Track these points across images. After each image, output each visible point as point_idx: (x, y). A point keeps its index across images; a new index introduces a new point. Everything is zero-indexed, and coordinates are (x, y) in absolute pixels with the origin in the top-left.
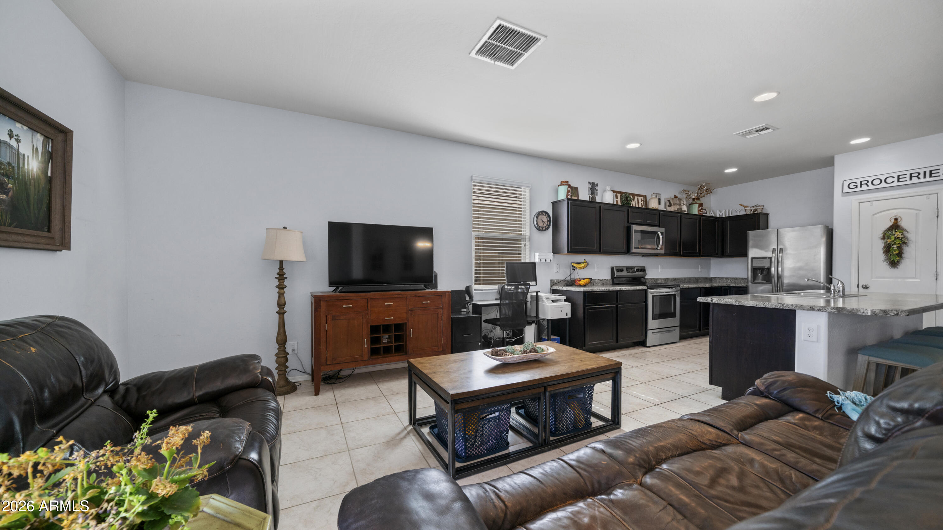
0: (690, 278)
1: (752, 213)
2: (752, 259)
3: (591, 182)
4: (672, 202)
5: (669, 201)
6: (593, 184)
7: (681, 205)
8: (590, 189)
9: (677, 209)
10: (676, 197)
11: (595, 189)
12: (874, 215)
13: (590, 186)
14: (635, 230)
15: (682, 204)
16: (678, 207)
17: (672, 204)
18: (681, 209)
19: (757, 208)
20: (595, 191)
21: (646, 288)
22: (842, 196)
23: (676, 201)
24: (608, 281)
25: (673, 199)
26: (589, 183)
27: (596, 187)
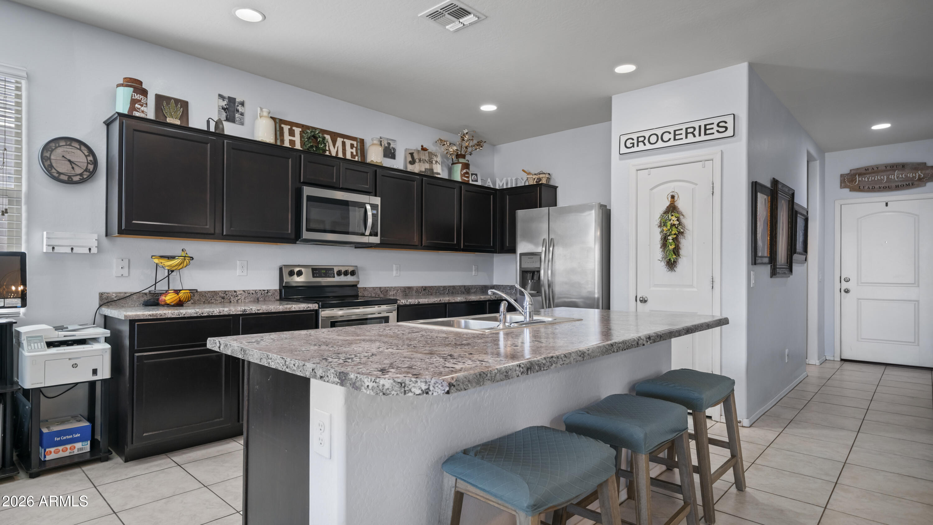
0: (454, 287)
1: (535, 183)
2: (521, 255)
3: (226, 95)
4: (416, 156)
5: (412, 154)
6: (232, 100)
7: (432, 162)
8: (224, 109)
9: (425, 169)
10: (424, 149)
11: (238, 111)
12: (652, 189)
13: (224, 103)
14: (308, 196)
15: (434, 162)
16: (427, 166)
17: (417, 161)
18: (432, 170)
19: (541, 176)
20: (237, 115)
21: (317, 308)
22: (620, 159)
23: (425, 156)
24: (269, 294)
25: (418, 152)
26: (221, 97)
27: (240, 108)
